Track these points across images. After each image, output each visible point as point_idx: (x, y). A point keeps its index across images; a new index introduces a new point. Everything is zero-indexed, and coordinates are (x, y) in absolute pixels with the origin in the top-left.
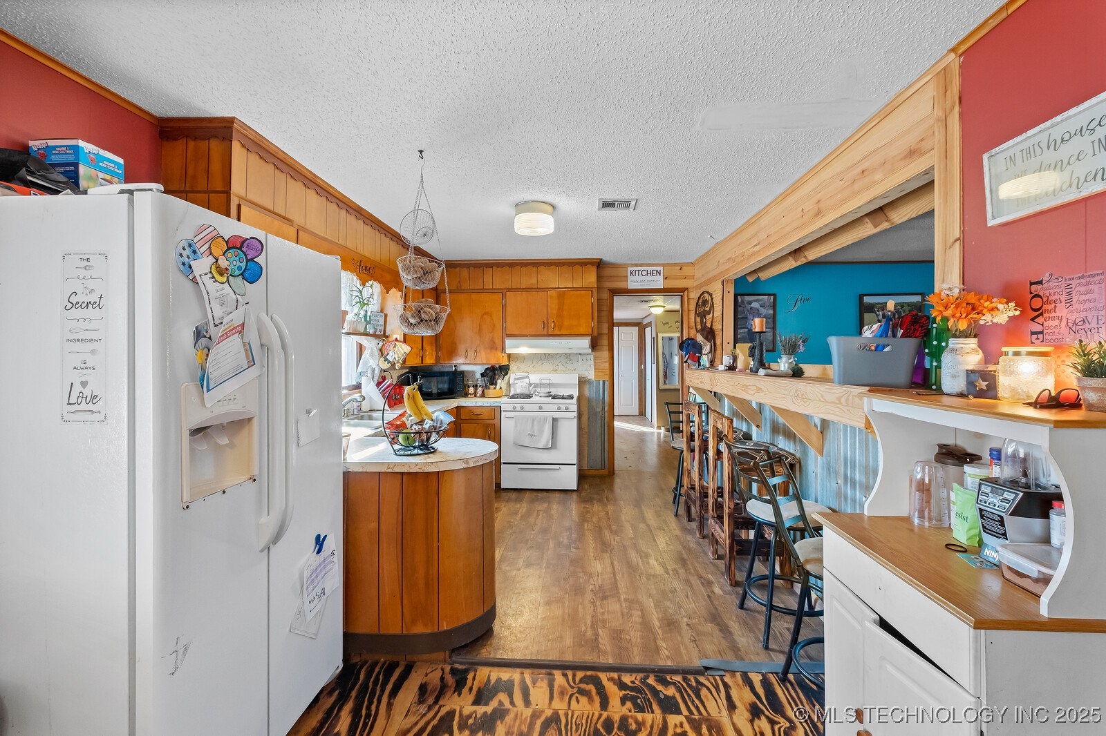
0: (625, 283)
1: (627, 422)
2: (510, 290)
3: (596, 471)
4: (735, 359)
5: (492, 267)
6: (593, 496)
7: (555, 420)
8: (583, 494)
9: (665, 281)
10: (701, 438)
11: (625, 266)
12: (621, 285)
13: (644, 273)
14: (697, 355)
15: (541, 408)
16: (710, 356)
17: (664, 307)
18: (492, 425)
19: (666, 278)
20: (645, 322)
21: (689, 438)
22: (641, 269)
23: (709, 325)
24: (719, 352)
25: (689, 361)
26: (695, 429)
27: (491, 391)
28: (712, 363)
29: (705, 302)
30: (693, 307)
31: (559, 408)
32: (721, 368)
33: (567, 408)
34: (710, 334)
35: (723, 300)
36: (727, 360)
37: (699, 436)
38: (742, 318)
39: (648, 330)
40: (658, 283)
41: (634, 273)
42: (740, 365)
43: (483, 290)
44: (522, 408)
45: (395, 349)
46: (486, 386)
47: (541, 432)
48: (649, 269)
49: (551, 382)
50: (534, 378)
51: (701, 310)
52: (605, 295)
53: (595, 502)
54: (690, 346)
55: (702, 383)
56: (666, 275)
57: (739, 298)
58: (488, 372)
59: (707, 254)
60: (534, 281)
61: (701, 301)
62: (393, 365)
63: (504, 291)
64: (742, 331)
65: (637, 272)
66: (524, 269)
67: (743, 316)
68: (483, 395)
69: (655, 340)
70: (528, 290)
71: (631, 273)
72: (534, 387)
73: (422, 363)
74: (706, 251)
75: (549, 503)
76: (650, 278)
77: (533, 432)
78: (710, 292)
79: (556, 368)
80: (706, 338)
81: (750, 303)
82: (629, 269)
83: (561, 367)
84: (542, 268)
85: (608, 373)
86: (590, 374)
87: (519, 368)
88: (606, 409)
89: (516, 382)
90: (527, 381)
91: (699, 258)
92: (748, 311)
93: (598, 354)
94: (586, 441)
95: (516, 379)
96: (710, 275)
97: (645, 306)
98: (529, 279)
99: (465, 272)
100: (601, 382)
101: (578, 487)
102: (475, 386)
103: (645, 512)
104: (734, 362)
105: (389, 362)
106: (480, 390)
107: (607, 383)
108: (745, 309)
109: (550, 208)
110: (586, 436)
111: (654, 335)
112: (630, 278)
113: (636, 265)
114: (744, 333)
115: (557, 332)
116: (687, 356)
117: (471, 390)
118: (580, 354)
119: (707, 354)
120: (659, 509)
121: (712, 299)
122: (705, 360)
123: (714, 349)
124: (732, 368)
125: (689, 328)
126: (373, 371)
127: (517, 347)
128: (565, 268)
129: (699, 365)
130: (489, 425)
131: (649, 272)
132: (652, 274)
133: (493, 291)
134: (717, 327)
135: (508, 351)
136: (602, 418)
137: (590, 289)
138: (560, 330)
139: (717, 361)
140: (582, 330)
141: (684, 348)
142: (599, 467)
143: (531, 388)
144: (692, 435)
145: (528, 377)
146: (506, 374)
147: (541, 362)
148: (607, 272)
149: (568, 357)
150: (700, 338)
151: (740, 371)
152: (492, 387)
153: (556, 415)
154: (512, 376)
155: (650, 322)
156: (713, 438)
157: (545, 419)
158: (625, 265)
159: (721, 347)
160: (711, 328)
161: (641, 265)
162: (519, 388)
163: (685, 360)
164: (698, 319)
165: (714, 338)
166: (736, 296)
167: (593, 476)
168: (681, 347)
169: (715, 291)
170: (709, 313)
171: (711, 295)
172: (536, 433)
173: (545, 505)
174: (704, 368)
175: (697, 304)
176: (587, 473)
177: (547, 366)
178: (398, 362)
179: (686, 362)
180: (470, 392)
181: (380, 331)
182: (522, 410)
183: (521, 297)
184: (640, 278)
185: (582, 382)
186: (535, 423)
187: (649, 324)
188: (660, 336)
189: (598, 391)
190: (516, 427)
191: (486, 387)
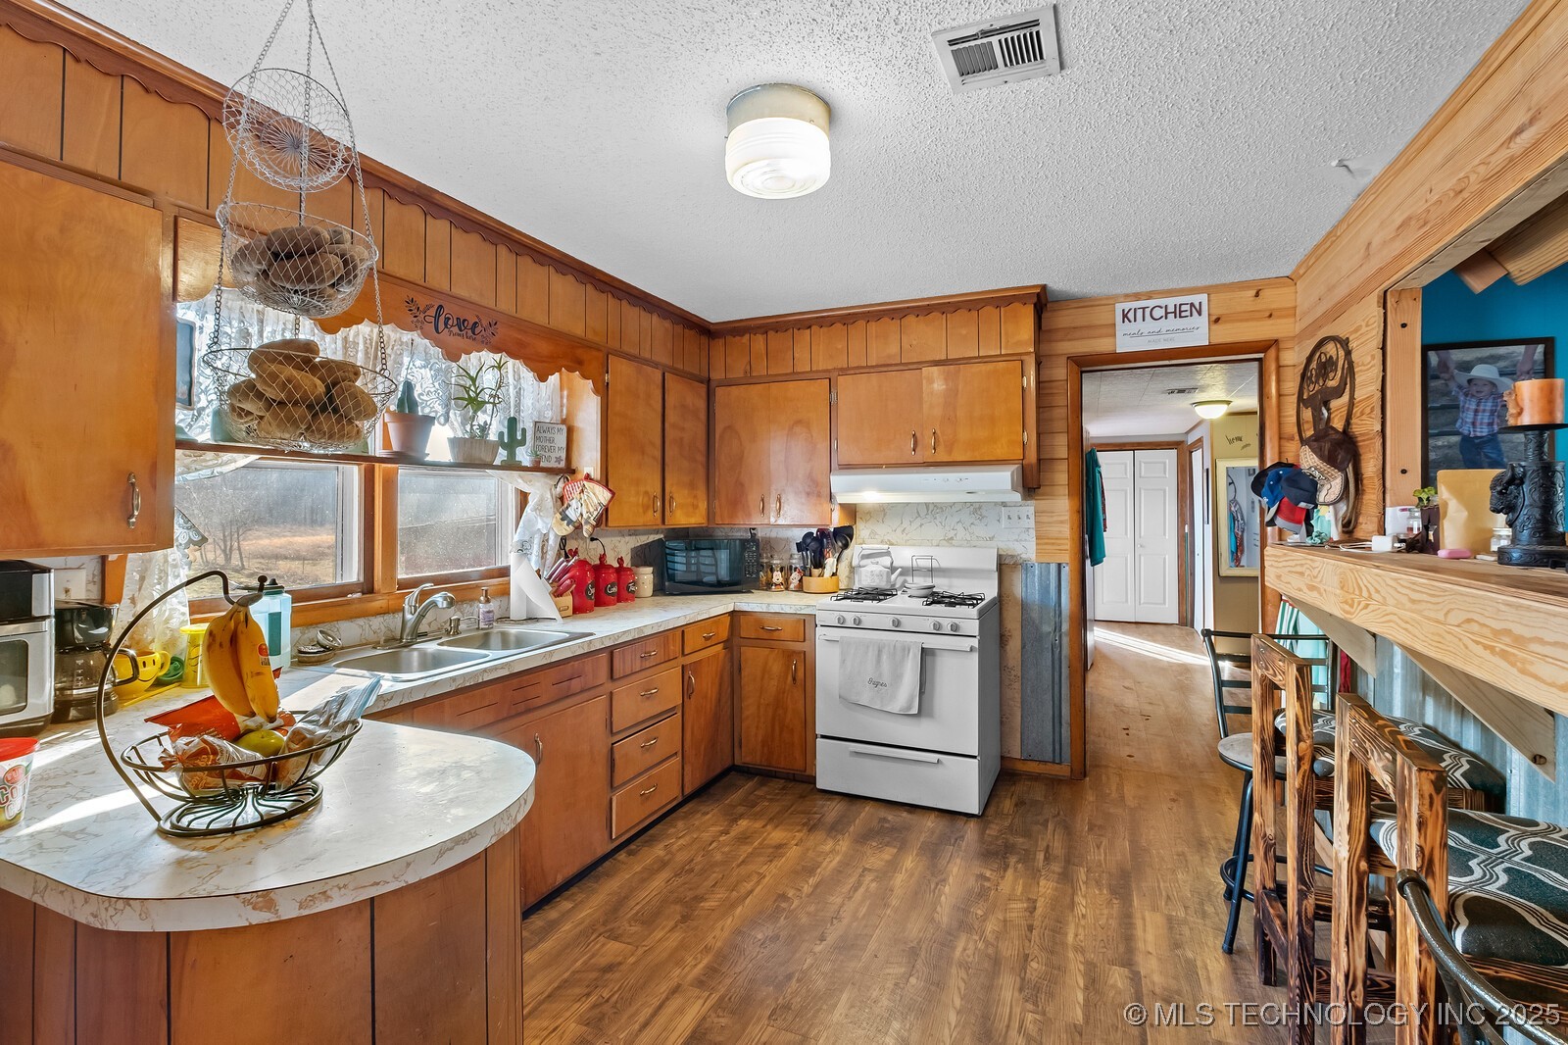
0: (1110, 340)
1: (1152, 638)
2: (844, 371)
3: (1042, 766)
4: (1432, 516)
5: (810, 327)
6: (1012, 839)
7: (926, 653)
8: (993, 830)
9: (1215, 327)
10: (1306, 767)
11: (1110, 301)
12: (1101, 346)
13: (1158, 313)
14: (1302, 505)
15: (897, 623)
16: (1343, 508)
17: (1228, 402)
18: (799, 653)
19: (1217, 320)
20: (1191, 439)
21: (1270, 747)
22: (1151, 303)
23: (1338, 424)
24: (1371, 497)
25: (1279, 521)
26: (1286, 723)
27: (813, 582)
28: (1349, 527)
29: (1327, 366)
30: (1291, 385)
31: (938, 626)
32: (1381, 544)
33: (955, 627)
34: (1342, 449)
35: (1384, 349)
36: (1402, 520)
37: (1300, 759)
38: (1443, 408)
39: (1197, 456)
40: (1197, 333)
41: (1131, 315)
42: (1452, 535)
43: (794, 376)
44: (857, 621)
45: (584, 497)
46: (804, 568)
47: (897, 677)
48: (1171, 302)
49: (935, 565)
50: (904, 556)
51: (1312, 389)
52: (1060, 372)
53: (1013, 860)
54: (1283, 483)
55: (1312, 588)
56: (1216, 313)
57: (1433, 357)
58: (809, 541)
59: (1332, 237)
60: (894, 349)
61: (1314, 365)
62: (579, 527)
63: (833, 375)
64: (1441, 442)
65: (1140, 313)
66: (873, 327)
67: (1444, 401)
68: (800, 588)
69: (1210, 474)
70: (882, 368)
71: (1125, 316)
72: (901, 574)
73: (663, 522)
74: (1328, 228)
75: (903, 847)
76: (1173, 322)
77: (880, 675)
78: (1343, 335)
79: (951, 534)
80: (1331, 460)
81: (1466, 367)
82: (1119, 307)
83: (961, 533)
84: (911, 318)
85: (1068, 547)
86: (1027, 549)
87: (873, 534)
88: (1065, 627)
89: (863, 562)
90: (886, 561)
91: (1308, 257)
92: (1460, 387)
93: (1044, 504)
94: (1018, 697)
95: (865, 557)
96: (1342, 291)
97: (1183, 402)
98: (885, 344)
99: (759, 342)
100: (1053, 568)
101: (986, 806)
102: (787, 570)
103: (1139, 923)
104: (1426, 528)
105: (570, 522)
106: (795, 577)
107: (1066, 571)
108: (1453, 386)
109: (815, 109)
110: (1017, 685)
111: (1208, 465)
112: (1122, 328)
113: (1137, 297)
114: (1450, 447)
115: (942, 457)
116: (1273, 510)
117: (778, 577)
118: (1004, 504)
119: (1334, 503)
120: (1182, 914)
121: (1348, 353)
122: (1327, 520)
123: (1355, 489)
124: (1420, 545)
125: (1280, 438)
126: (545, 540)
127: (856, 489)
128: (962, 313)
129: (1309, 533)
130: (794, 652)
131: (1171, 309)
132: (1178, 312)
133: (810, 376)
134: (1365, 426)
135: (841, 499)
136: (1056, 648)
137: (1019, 358)
138: (950, 452)
139: (1366, 525)
140: (1000, 452)
141: (1265, 490)
142: (1049, 756)
143: (893, 577)
144: (1279, 738)
145: (888, 553)
146: (846, 546)
147: (918, 522)
148: (1063, 319)
149: (977, 510)
150: (1309, 461)
151: (1455, 557)
152: (816, 572)
153: (931, 642)
154: (855, 550)
155: (1200, 440)
156: (1351, 799)
157: (906, 649)
158: (1108, 298)
159: (1377, 483)
160: (1345, 432)
161: (1149, 296)
162: (870, 576)
163: (1268, 518)
164: (1307, 414)
165: (1355, 458)
166: (1426, 349)
167: (1035, 778)
168: (1257, 486)
169: (1356, 330)
170: (1338, 392)
171: (1344, 343)
172: (886, 678)
173: (888, 853)
174: (1325, 545)
175: (1303, 376)
176: (1020, 767)
177: (933, 531)
178: (587, 522)
179: (1272, 523)
180: (775, 580)
181: (558, 460)
182: (858, 625)
183: (868, 384)
184: (1150, 325)
185: (1005, 566)
186: (884, 657)
187: (1199, 442)
188: (1222, 466)
189: (1045, 589)
190: (843, 661)
191: (806, 572)
